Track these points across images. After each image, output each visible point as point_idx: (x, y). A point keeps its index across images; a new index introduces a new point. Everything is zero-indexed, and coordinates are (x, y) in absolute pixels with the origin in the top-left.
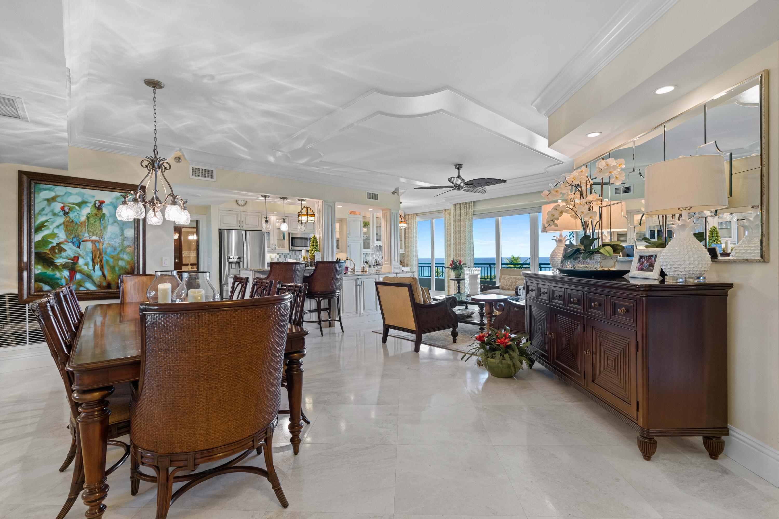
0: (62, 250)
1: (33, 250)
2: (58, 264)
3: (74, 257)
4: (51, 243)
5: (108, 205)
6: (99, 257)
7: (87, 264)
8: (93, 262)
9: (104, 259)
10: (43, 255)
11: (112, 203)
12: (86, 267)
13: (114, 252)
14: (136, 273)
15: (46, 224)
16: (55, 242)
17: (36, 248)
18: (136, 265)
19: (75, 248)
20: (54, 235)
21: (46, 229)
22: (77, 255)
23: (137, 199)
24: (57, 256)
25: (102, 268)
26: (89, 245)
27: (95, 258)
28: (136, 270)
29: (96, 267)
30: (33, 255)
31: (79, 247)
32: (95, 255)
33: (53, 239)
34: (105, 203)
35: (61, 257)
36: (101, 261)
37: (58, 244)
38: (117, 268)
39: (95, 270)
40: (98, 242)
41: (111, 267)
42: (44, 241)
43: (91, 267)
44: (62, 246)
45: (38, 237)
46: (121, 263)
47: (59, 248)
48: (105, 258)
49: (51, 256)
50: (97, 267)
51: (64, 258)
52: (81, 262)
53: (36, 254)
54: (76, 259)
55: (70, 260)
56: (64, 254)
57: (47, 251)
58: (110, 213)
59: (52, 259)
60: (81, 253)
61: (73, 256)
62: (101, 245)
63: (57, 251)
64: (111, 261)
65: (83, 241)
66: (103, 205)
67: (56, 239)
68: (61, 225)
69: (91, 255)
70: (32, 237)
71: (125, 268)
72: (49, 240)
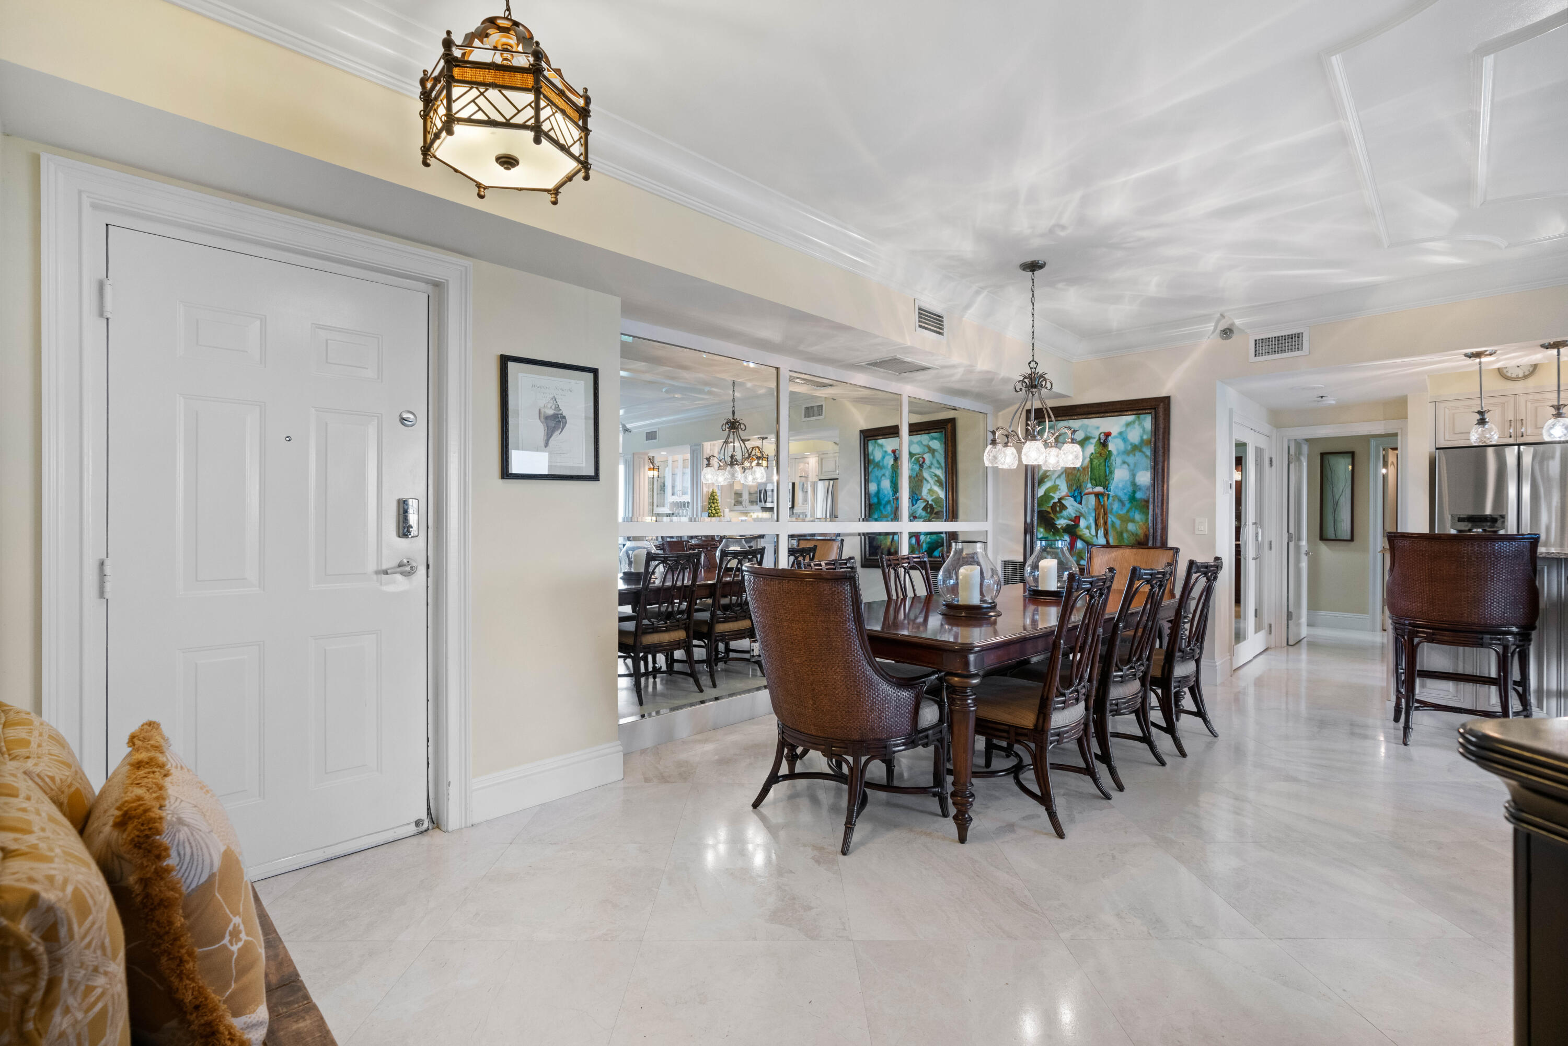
0: (1064, 507)
1: (1036, 508)
2: (1059, 527)
3: (1076, 517)
4: (1053, 498)
5: (1115, 437)
6: (1104, 518)
7: (1088, 527)
8: (1096, 525)
9: (1109, 520)
10: (1045, 514)
11: (1121, 433)
12: (1087, 531)
13: (1122, 509)
14: (1150, 544)
15: (1048, 474)
16: (1056, 496)
17: (1039, 505)
18: (1151, 531)
19: (1076, 504)
20: (1055, 488)
21: (1048, 481)
22: (1078, 514)
23: (995, 440)
24: (1058, 515)
25: (1106, 534)
26: (1092, 499)
27: (1098, 518)
28: (1151, 538)
29: (1099, 532)
30: (1036, 514)
31: (1080, 503)
32: (1099, 514)
33: (1054, 493)
34: (1112, 435)
35: (1062, 517)
36: (1106, 523)
37: (1060, 500)
38: (1125, 535)
39: (1098, 536)
40: (1102, 494)
41: (1117, 533)
42: (1046, 497)
43: (1093, 532)
44: (1063, 502)
45: (1041, 492)
46: (1131, 527)
47: (1060, 506)
48: (1111, 518)
49: (1052, 516)
50: (1101, 532)
51: (1065, 519)
52: (1083, 523)
53: (1039, 512)
54: (1077, 519)
55: (1071, 520)
56: (1065, 513)
57: (1049, 510)
58: (1118, 450)
59: (1054, 519)
60: (1083, 511)
61: (1074, 515)
62: (1106, 498)
63: (1058, 509)
64: (1118, 523)
65: (1085, 495)
66: (1110, 438)
67: (1058, 492)
68: (1062, 473)
69: (1094, 515)
70: (1036, 492)
71: (1137, 534)
72: (1051, 494)
